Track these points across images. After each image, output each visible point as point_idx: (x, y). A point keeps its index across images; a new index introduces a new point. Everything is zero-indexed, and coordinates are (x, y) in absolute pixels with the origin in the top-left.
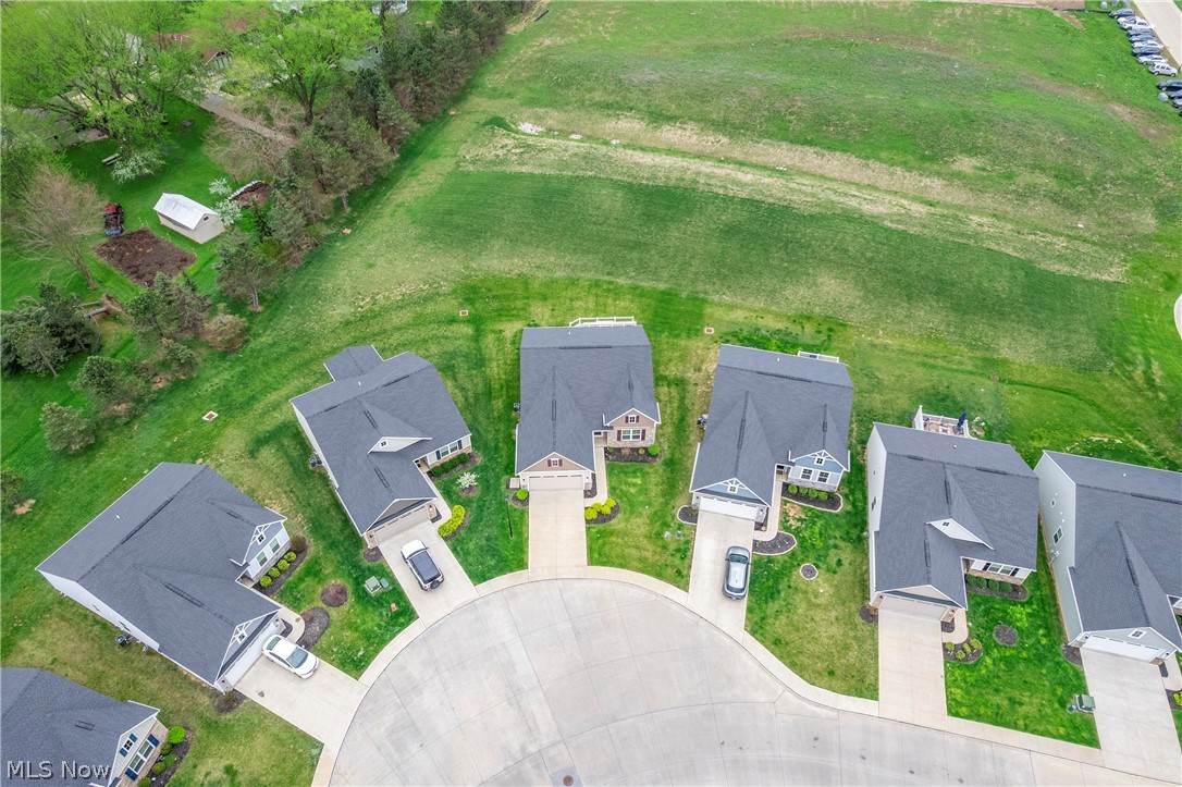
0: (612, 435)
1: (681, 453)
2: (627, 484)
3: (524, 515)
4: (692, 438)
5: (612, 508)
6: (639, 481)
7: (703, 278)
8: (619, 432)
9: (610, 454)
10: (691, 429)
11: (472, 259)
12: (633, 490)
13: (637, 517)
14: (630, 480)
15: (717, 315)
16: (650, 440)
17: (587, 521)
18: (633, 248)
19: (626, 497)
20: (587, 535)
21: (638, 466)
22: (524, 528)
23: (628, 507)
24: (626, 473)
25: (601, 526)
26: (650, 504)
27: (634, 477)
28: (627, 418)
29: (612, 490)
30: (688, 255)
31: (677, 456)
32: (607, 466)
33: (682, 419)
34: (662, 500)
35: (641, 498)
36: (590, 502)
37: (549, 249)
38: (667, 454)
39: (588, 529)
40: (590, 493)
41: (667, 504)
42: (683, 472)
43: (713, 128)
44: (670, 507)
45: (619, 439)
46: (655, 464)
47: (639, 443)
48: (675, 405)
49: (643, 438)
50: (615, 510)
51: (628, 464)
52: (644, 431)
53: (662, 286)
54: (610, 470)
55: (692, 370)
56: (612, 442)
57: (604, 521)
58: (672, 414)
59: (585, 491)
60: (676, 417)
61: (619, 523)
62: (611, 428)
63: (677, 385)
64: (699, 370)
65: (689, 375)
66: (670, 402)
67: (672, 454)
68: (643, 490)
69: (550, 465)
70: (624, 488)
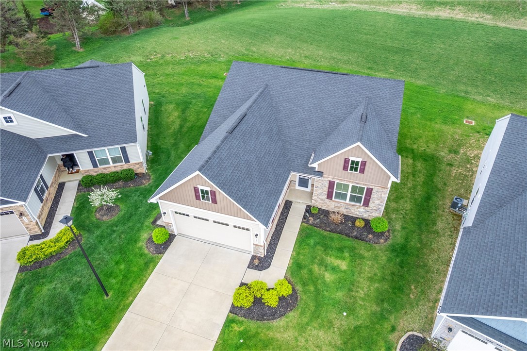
0: (320, 186)
1: (421, 241)
2: (323, 264)
3: (149, 265)
4: (440, 225)
5: (282, 299)
6: (343, 265)
7: (465, 80)
8: (331, 185)
9: (312, 215)
10: (440, 212)
11: (255, 45)
12: (329, 277)
13: (321, 326)
14: (332, 261)
15: (479, 111)
16: (375, 210)
17: (234, 310)
18: (397, 53)
19: (315, 283)
20: (223, 332)
21: (348, 242)
22: (136, 286)
23: (312, 305)
24: (326, 248)
25: (252, 325)
26: (351, 310)
27: (337, 258)
28: (346, 161)
29: (296, 267)
30: (451, 62)
31: (414, 242)
32: (302, 231)
33: (428, 198)
34: (375, 308)
35: (340, 295)
36: (253, 276)
37: (320, 47)
38: (398, 237)
39: (229, 322)
40: (260, 263)
41: (382, 317)
42: (421, 271)
43: (478, 9)
44: (387, 326)
45: (329, 196)
46: (377, 246)
47: (359, 211)
48: (421, 179)
49: (366, 204)
50: (287, 303)
51: (335, 235)
52: (370, 191)
53: (419, 83)
54: (303, 237)
55: (446, 150)
56: (320, 201)
57: (261, 317)
58: (414, 187)
59: (254, 258)
60: (420, 192)
61: (286, 328)
62: (320, 174)
63: (425, 160)
64: (456, 152)
65: (442, 154)
66: (414, 175)
67: (406, 239)
68: (348, 283)
69: (197, 198)
70: (316, 269)
